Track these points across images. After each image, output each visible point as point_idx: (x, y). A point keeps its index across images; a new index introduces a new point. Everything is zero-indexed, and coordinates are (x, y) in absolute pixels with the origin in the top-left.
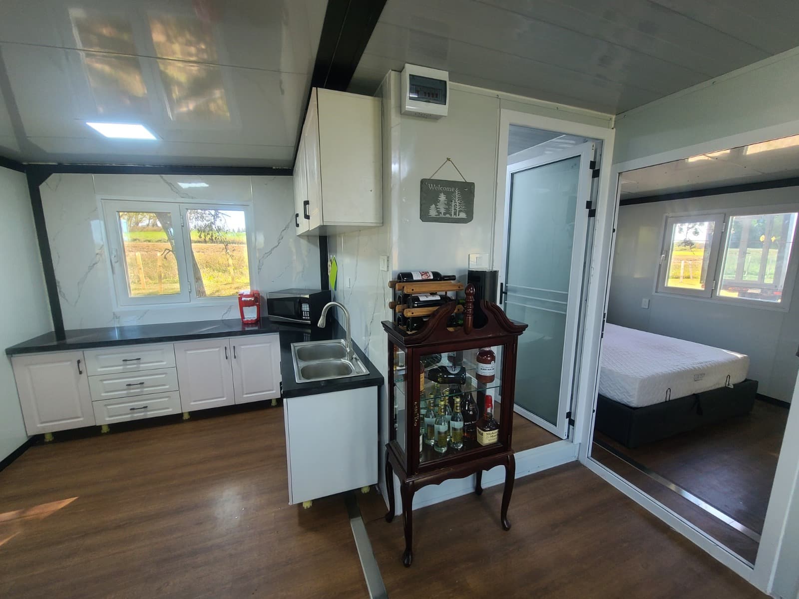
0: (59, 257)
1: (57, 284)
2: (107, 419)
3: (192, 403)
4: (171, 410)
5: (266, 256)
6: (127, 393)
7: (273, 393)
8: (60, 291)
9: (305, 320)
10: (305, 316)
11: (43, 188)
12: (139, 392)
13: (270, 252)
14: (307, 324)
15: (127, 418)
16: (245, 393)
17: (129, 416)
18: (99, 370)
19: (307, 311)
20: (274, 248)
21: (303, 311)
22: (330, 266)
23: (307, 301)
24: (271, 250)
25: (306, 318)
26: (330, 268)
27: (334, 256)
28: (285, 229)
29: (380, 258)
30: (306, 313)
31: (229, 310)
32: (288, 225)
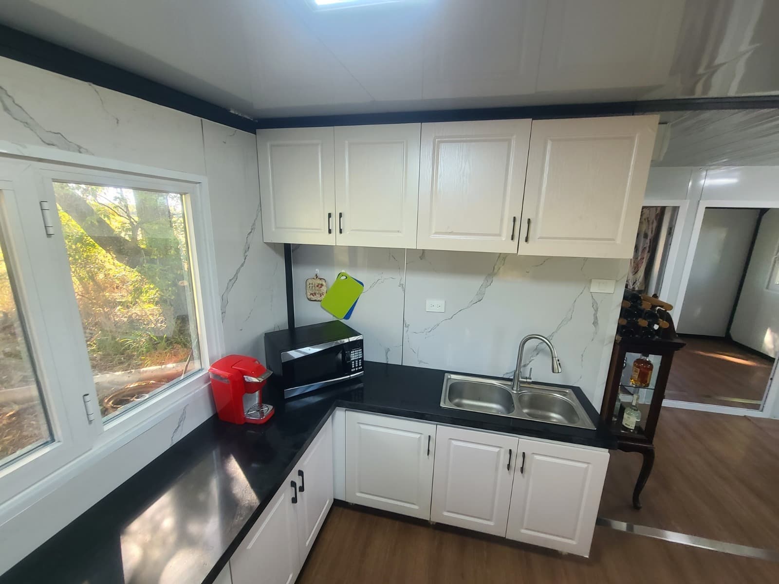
5: (231, 284)
9: (355, 372)
10: (355, 367)
13: (236, 276)
14: (360, 377)
16: (307, 537)
19: (358, 360)
20: (239, 269)
21: (353, 361)
22: (322, 285)
23: (359, 344)
24: (237, 273)
25: (357, 369)
26: (324, 289)
27: (343, 271)
28: (251, 232)
29: (590, 281)
30: (357, 362)
31: (182, 419)
32: (254, 224)
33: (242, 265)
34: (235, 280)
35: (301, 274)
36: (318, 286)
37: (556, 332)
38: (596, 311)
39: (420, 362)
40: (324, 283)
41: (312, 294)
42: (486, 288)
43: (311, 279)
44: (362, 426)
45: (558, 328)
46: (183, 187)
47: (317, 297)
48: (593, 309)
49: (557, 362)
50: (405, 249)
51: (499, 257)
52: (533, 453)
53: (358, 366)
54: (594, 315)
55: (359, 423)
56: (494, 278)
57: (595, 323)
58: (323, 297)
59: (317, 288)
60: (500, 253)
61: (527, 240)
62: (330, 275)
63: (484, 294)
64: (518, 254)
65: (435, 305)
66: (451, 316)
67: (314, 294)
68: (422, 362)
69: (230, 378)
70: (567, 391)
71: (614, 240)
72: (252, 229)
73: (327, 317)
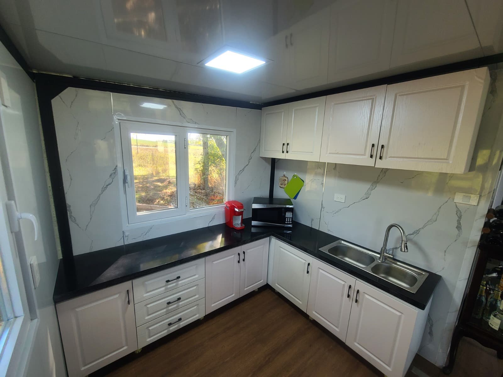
0: (71, 179)
1: (68, 209)
2: (149, 340)
3: (213, 305)
4: (197, 316)
5: (241, 172)
6: (167, 311)
7: (262, 282)
8: (71, 216)
9: (288, 224)
10: (288, 221)
11: (56, 102)
12: (176, 307)
13: (243, 169)
14: (290, 227)
15: (164, 333)
16: (246, 286)
17: (166, 331)
18: (145, 295)
19: (290, 218)
20: (245, 166)
21: (287, 218)
22: (286, 180)
23: (291, 210)
24: (244, 168)
25: (289, 222)
26: (286, 182)
27: (296, 174)
28: (253, 152)
29: (455, 194)
30: (289, 219)
31: (213, 218)
32: (256, 148)
33: (247, 165)
34: (242, 171)
35: (279, 174)
36: (284, 180)
37: (423, 228)
38: (460, 217)
39: (329, 230)
40: (287, 179)
41: (281, 184)
42: (371, 190)
43: (282, 177)
44: (282, 249)
45: (425, 226)
46: (227, 133)
47: (283, 186)
48: (457, 216)
49: (405, 244)
50: (326, 163)
51: (382, 171)
52: (365, 293)
53: (290, 222)
54: (458, 221)
55: (280, 247)
56: (377, 185)
57: (459, 227)
58: (285, 186)
59: (283, 181)
60: (383, 168)
61: (381, 158)
62: (290, 175)
63: (370, 194)
64: (375, 167)
65: (339, 197)
66: (348, 206)
67: (282, 184)
68: (330, 231)
69: (229, 207)
70: (424, 273)
71: (448, 160)
72: (254, 150)
73: (287, 197)
